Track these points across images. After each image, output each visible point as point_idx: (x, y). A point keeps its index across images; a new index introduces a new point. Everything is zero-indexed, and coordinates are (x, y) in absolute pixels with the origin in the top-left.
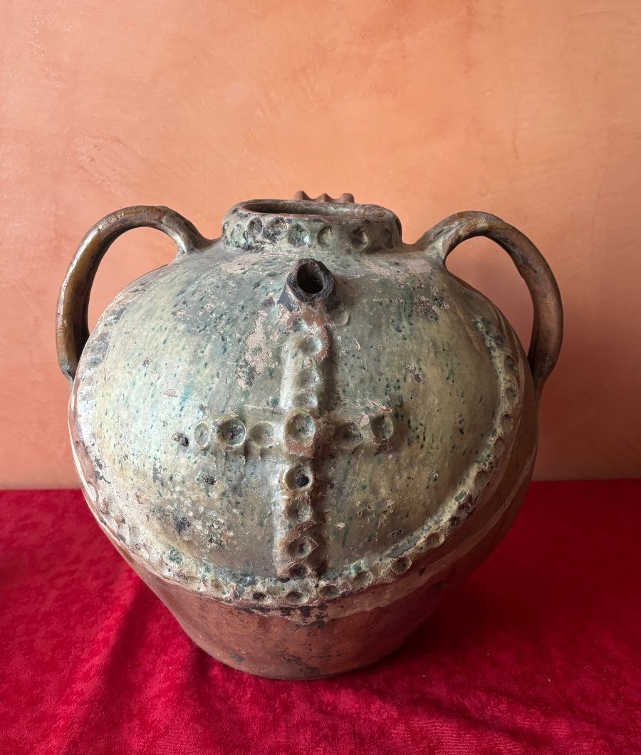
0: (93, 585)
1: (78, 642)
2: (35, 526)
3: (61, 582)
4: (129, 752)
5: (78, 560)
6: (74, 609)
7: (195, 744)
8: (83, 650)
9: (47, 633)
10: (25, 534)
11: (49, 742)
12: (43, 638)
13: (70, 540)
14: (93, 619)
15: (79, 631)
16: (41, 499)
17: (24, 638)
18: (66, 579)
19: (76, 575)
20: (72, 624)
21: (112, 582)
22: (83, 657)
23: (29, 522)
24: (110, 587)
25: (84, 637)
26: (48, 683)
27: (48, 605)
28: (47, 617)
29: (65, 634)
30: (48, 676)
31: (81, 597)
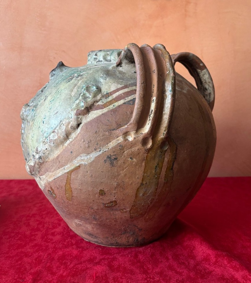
1: (47, 223)
2: (26, 189)
3: (38, 205)
4: (72, 255)
6: (44, 213)
7: (99, 254)
8: (49, 225)
9: (34, 220)
10: (22, 192)
11: (39, 253)
14: (52, 216)
15: (47, 219)
17: (25, 222)
18: (40, 204)
20: (44, 217)
23: (23, 188)
25: (49, 221)
26: (37, 235)
27: (34, 212)
28: (34, 215)
29: (41, 220)
30: (37, 233)
31: (47, 210)
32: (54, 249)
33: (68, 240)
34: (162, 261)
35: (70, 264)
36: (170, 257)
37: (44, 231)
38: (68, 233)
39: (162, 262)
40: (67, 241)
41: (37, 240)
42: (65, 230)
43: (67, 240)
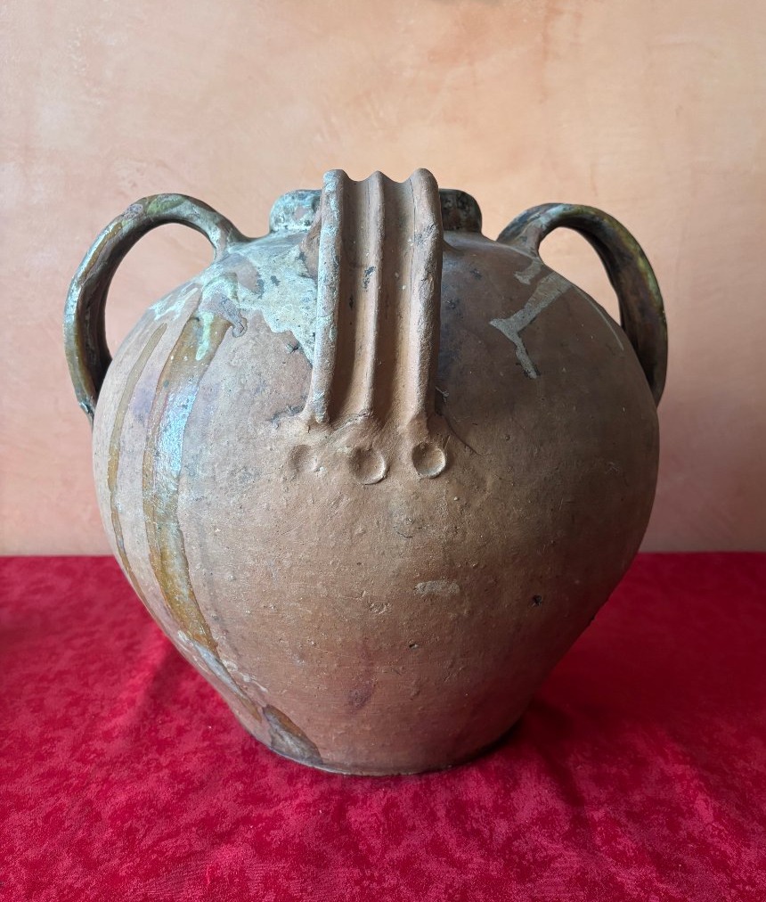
0: (115, 645)
1: (96, 700)
2: (50, 589)
3: (78, 642)
4: (154, 802)
5: (99, 621)
6: (93, 668)
7: (235, 801)
8: (102, 707)
9: (60, 691)
10: (38, 597)
11: (59, 798)
12: (56, 696)
13: (90, 603)
14: (115, 677)
15: (99, 689)
16: (58, 564)
17: (33, 696)
18: (84, 640)
19: (97, 636)
20: (90, 682)
21: (139, 643)
22: (102, 714)
23: (42, 586)
24: (136, 647)
25: (104, 695)
26: (60, 738)
27: (62, 664)
28: (61, 675)
29: (82, 692)
30: (60, 733)
31: (102, 656)
32: (103, 785)
33: (150, 756)
34: (414, 826)
35: (144, 836)
36: (441, 813)
37: (82, 729)
38: (153, 734)
39: (414, 828)
40: (145, 758)
41: (58, 756)
42: (145, 723)
43: (147, 755)
